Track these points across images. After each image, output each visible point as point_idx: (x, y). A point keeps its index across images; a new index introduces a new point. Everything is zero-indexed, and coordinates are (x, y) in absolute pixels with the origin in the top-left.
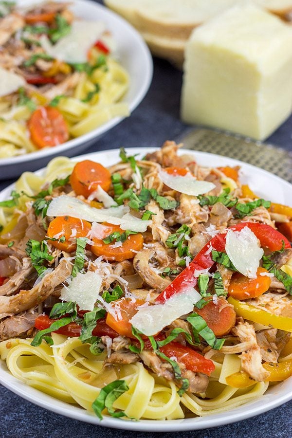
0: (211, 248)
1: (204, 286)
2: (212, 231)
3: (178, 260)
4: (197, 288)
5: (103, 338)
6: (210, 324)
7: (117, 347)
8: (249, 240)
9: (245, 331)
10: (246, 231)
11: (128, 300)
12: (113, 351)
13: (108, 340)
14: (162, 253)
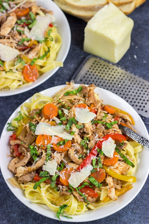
0: (97, 148)
1: (94, 163)
2: (96, 138)
3: (85, 151)
4: (92, 164)
5: (59, 186)
6: (97, 179)
7: (64, 190)
8: (110, 142)
9: (109, 180)
10: (110, 139)
11: (67, 169)
12: (62, 190)
13: (61, 187)
14: (78, 147)
